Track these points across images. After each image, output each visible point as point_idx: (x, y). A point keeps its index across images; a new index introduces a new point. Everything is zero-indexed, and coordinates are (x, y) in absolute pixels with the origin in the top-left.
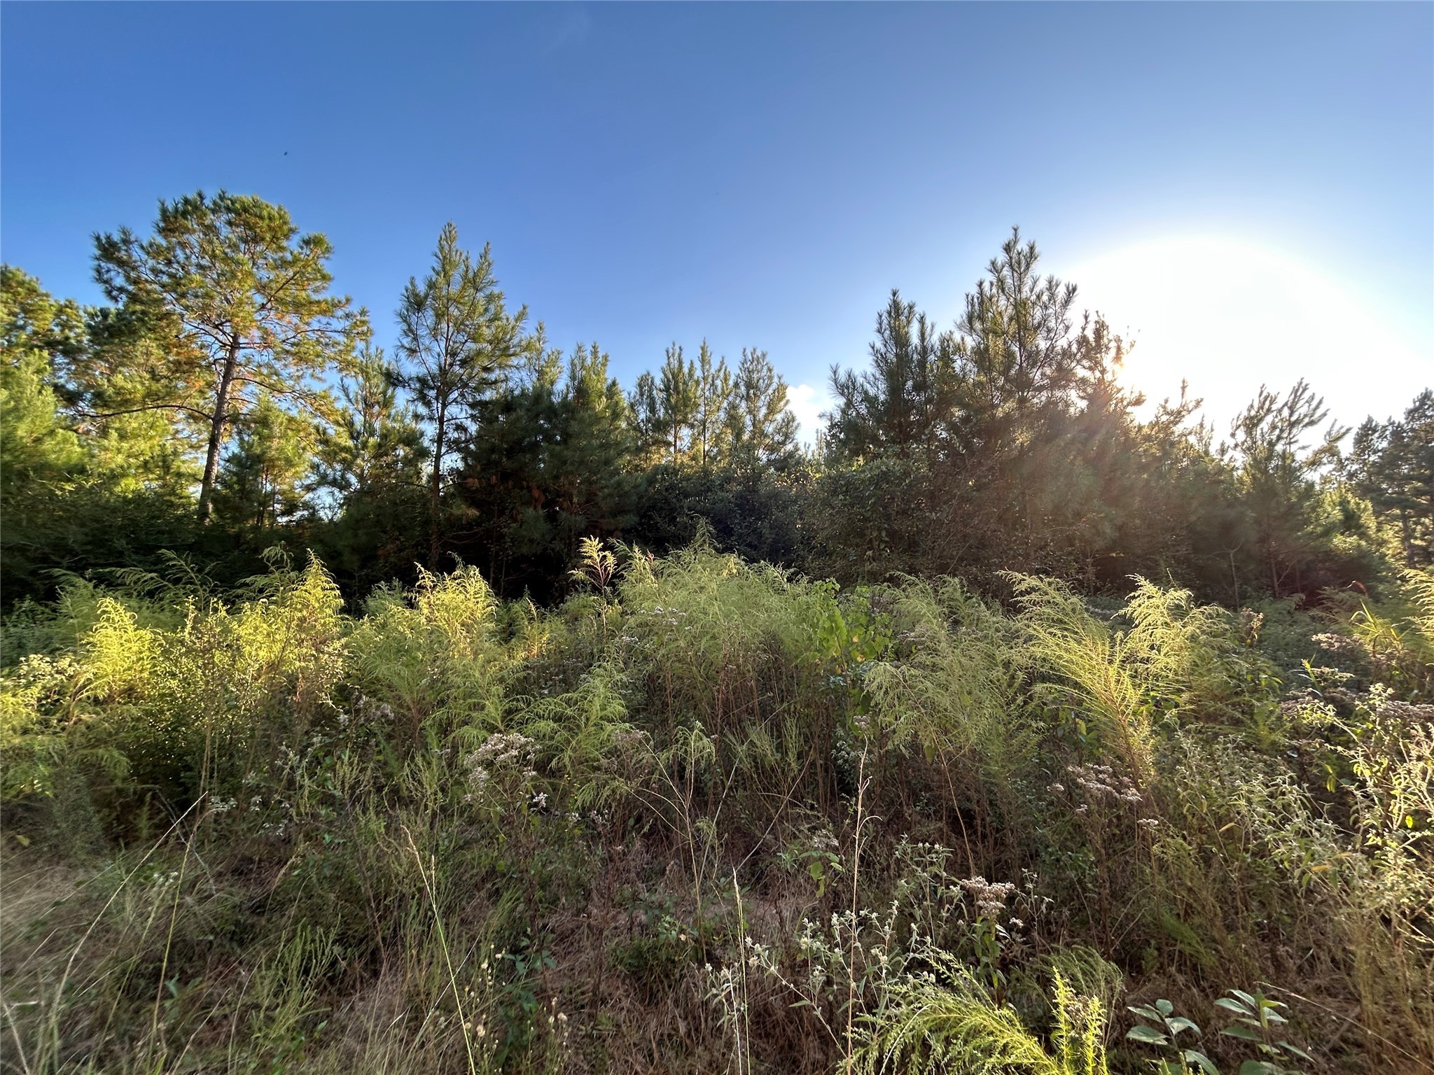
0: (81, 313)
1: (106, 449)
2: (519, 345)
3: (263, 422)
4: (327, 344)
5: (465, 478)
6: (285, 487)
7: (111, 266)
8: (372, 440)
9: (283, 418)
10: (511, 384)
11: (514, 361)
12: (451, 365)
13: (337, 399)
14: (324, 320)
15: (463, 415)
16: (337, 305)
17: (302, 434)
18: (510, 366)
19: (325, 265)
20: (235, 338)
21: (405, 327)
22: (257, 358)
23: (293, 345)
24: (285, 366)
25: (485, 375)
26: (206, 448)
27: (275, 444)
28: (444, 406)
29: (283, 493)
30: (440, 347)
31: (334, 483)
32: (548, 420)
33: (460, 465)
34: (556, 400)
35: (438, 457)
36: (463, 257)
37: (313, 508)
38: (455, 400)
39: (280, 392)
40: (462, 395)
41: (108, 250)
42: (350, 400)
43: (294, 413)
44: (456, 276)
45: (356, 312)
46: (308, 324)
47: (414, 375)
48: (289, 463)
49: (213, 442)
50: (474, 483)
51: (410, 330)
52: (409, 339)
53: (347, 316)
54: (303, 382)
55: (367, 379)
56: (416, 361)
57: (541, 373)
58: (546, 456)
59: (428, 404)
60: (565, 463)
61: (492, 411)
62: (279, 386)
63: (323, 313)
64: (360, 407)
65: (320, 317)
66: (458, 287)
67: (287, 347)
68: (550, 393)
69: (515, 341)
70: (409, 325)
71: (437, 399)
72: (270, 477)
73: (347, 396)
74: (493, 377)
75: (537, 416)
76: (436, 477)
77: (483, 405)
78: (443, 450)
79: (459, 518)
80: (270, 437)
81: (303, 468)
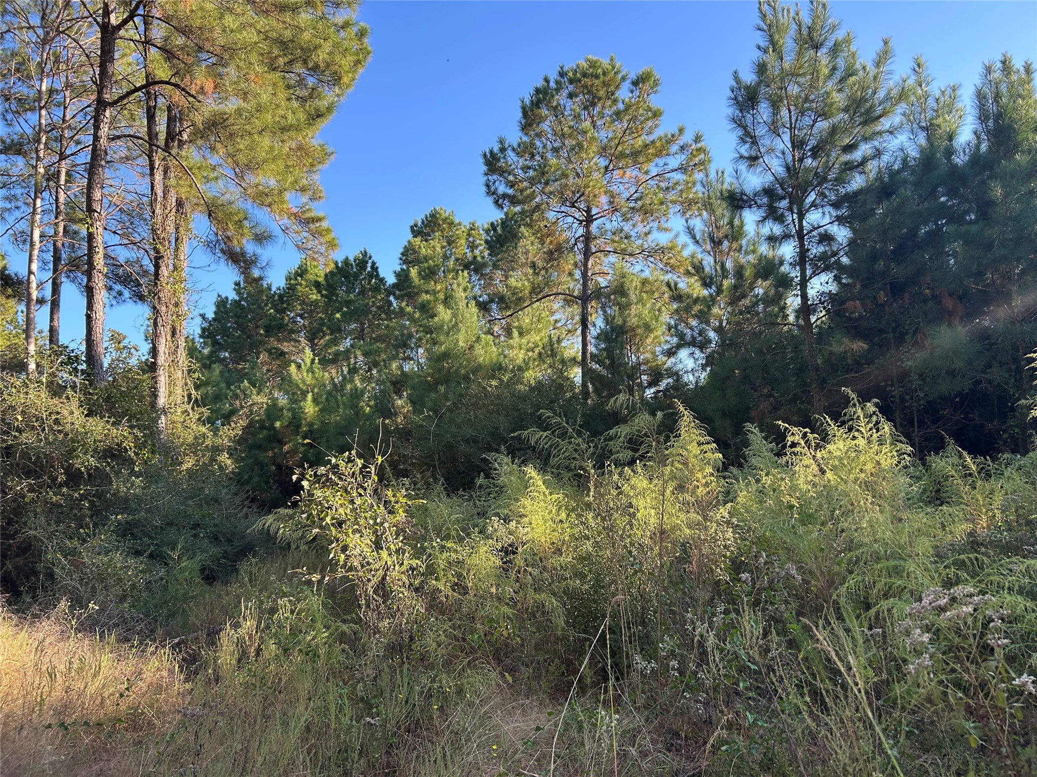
0: (482, 232)
1: (512, 347)
2: (888, 98)
3: (620, 290)
4: (667, 188)
5: (843, 303)
6: (648, 355)
7: (495, 177)
8: (726, 283)
9: (636, 283)
10: (885, 158)
11: (885, 123)
12: (801, 160)
13: (684, 246)
14: (660, 161)
15: (827, 220)
16: (671, 140)
17: (656, 295)
18: (880, 133)
19: (654, 102)
20: (588, 211)
21: (740, 132)
22: (608, 226)
23: (636, 200)
24: (634, 226)
25: (847, 157)
26: (579, 332)
27: (634, 310)
28: (801, 216)
29: (646, 362)
30: (783, 143)
31: (693, 343)
32: (952, 193)
33: (833, 288)
34: (960, 160)
35: (804, 283)
36: (792, 14)
37: (677, 374)
38: (814, 205)
39: (631, 255)
40: (822, 195)
41: (493, 163)
42: (697, 242)
43: (647, 274)
44: (788, 43)
45: (690, 142)
46: (647, 173)
47: (759, 188)
48: (648, 328)
49: (584, 322)
50: (856, 308)
51: (747, 134)
52: (747, 146)
53: (682, 148)
54: (651, 238)
55: (712, 212)
56: (759, 169)
57: (930, 129)
58: (957, 246)
59: (780, 219)
60: (989, 247)
61: (864, 203)
62: (629, 250)
63: (658, 154)
64: (709, 247)
65: (657, 160)
66: (793, 55)
67: (632, 205)
68: (950, 152)
69: (881, 94)
70: (745, 128)
71: (790, 209)
72: (633, 348)
73: (694, 237)
74: (857, 155)
75: (933, 193)
76: (806, 310)
77: (851, 198)
78: (809, 272)
79: (843, 357)
80: (629, 305)
81: (661, 330)
